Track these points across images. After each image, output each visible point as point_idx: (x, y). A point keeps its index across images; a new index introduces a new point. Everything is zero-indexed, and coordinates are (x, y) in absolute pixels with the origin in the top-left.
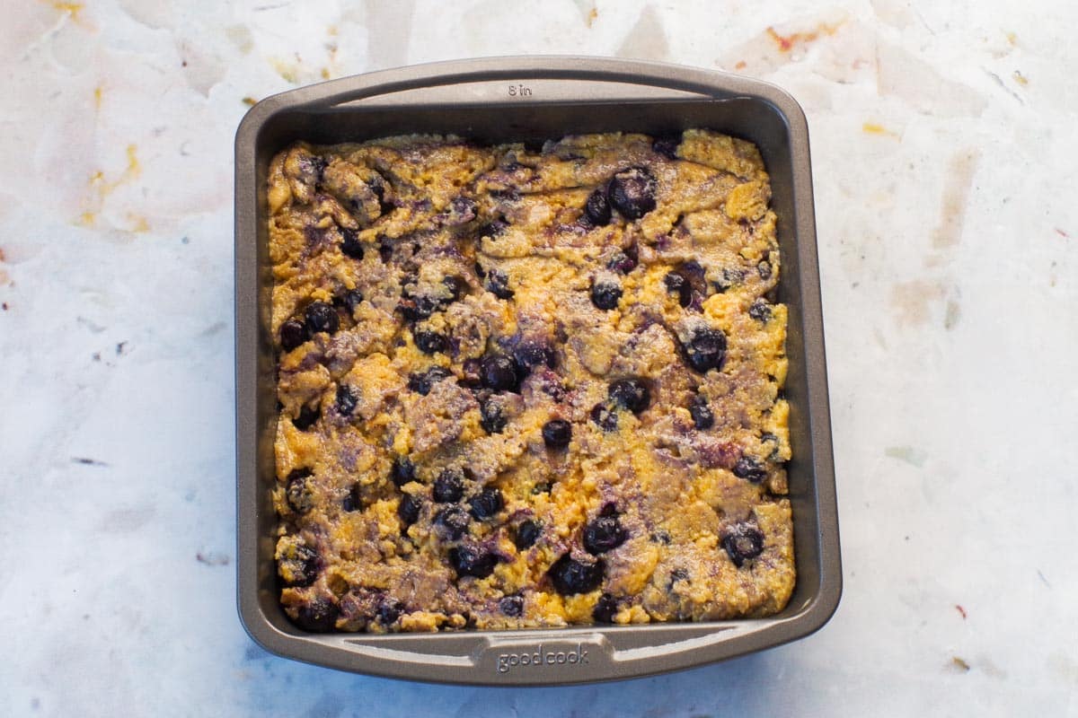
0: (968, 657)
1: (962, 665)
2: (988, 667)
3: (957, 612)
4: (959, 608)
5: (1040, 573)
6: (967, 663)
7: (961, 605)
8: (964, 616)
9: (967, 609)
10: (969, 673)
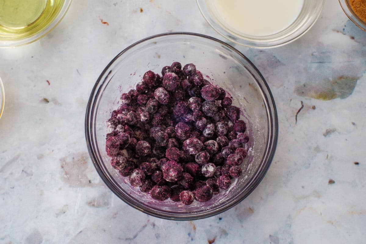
0: (49, 98)
1: (46, 101)
2: (56, 102)
3: (47, 83)
4: (48, 81)
5: (77, 70)
6: (48, 100)
7: (48, 80)
8: (49, 84)
9: (50, 81)
10: (49, 103)
